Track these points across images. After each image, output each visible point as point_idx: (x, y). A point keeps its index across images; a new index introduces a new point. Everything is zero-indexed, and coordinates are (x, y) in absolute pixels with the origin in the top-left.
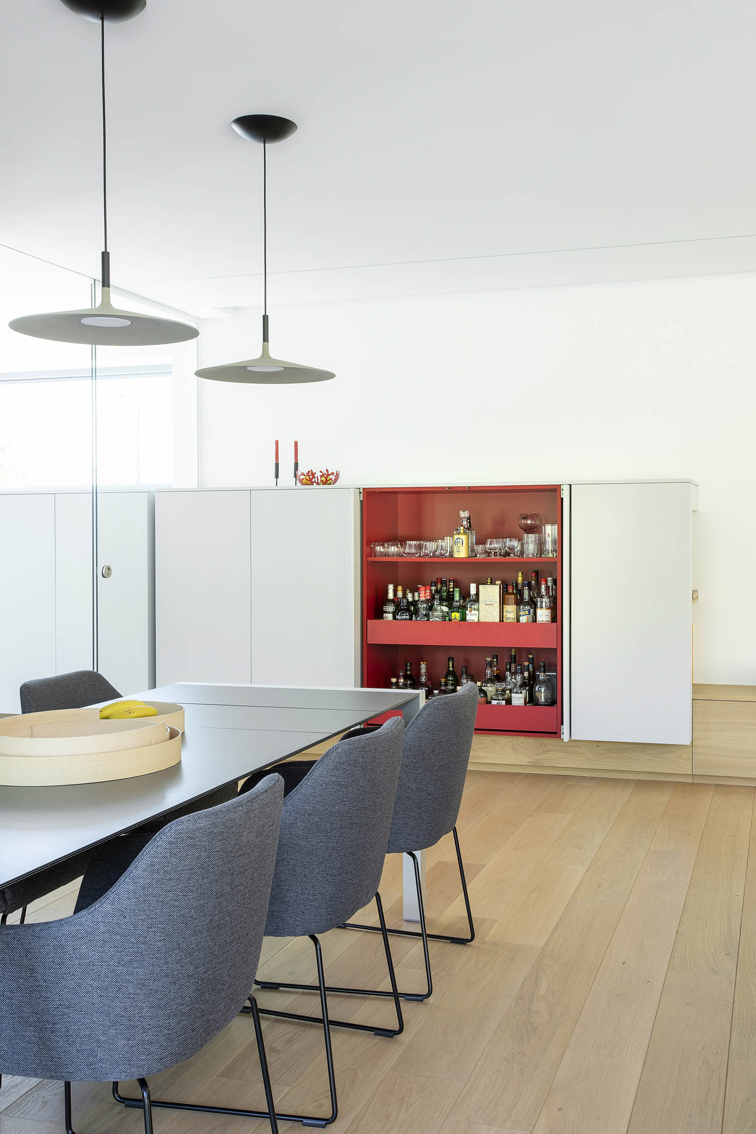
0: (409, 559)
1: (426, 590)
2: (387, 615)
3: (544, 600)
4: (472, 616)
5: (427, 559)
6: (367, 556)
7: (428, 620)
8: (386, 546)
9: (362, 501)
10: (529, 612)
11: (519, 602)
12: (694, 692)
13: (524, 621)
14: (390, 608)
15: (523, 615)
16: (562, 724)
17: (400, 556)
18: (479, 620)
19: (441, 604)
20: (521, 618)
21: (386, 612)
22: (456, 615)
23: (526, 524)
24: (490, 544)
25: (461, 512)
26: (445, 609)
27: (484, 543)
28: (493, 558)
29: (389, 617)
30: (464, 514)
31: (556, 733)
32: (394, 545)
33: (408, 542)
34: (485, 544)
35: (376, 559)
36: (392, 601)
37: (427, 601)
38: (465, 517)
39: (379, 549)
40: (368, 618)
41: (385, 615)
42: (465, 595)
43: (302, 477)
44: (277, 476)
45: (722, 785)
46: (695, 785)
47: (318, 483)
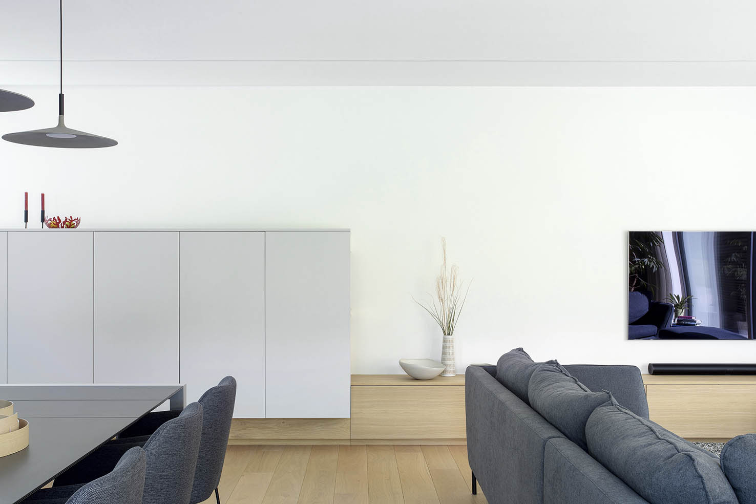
12: (352, 380)
43: (50, 222)
44: (26, 221)
45: (371, 445)
46: (352, 446)
47: (62, 227)
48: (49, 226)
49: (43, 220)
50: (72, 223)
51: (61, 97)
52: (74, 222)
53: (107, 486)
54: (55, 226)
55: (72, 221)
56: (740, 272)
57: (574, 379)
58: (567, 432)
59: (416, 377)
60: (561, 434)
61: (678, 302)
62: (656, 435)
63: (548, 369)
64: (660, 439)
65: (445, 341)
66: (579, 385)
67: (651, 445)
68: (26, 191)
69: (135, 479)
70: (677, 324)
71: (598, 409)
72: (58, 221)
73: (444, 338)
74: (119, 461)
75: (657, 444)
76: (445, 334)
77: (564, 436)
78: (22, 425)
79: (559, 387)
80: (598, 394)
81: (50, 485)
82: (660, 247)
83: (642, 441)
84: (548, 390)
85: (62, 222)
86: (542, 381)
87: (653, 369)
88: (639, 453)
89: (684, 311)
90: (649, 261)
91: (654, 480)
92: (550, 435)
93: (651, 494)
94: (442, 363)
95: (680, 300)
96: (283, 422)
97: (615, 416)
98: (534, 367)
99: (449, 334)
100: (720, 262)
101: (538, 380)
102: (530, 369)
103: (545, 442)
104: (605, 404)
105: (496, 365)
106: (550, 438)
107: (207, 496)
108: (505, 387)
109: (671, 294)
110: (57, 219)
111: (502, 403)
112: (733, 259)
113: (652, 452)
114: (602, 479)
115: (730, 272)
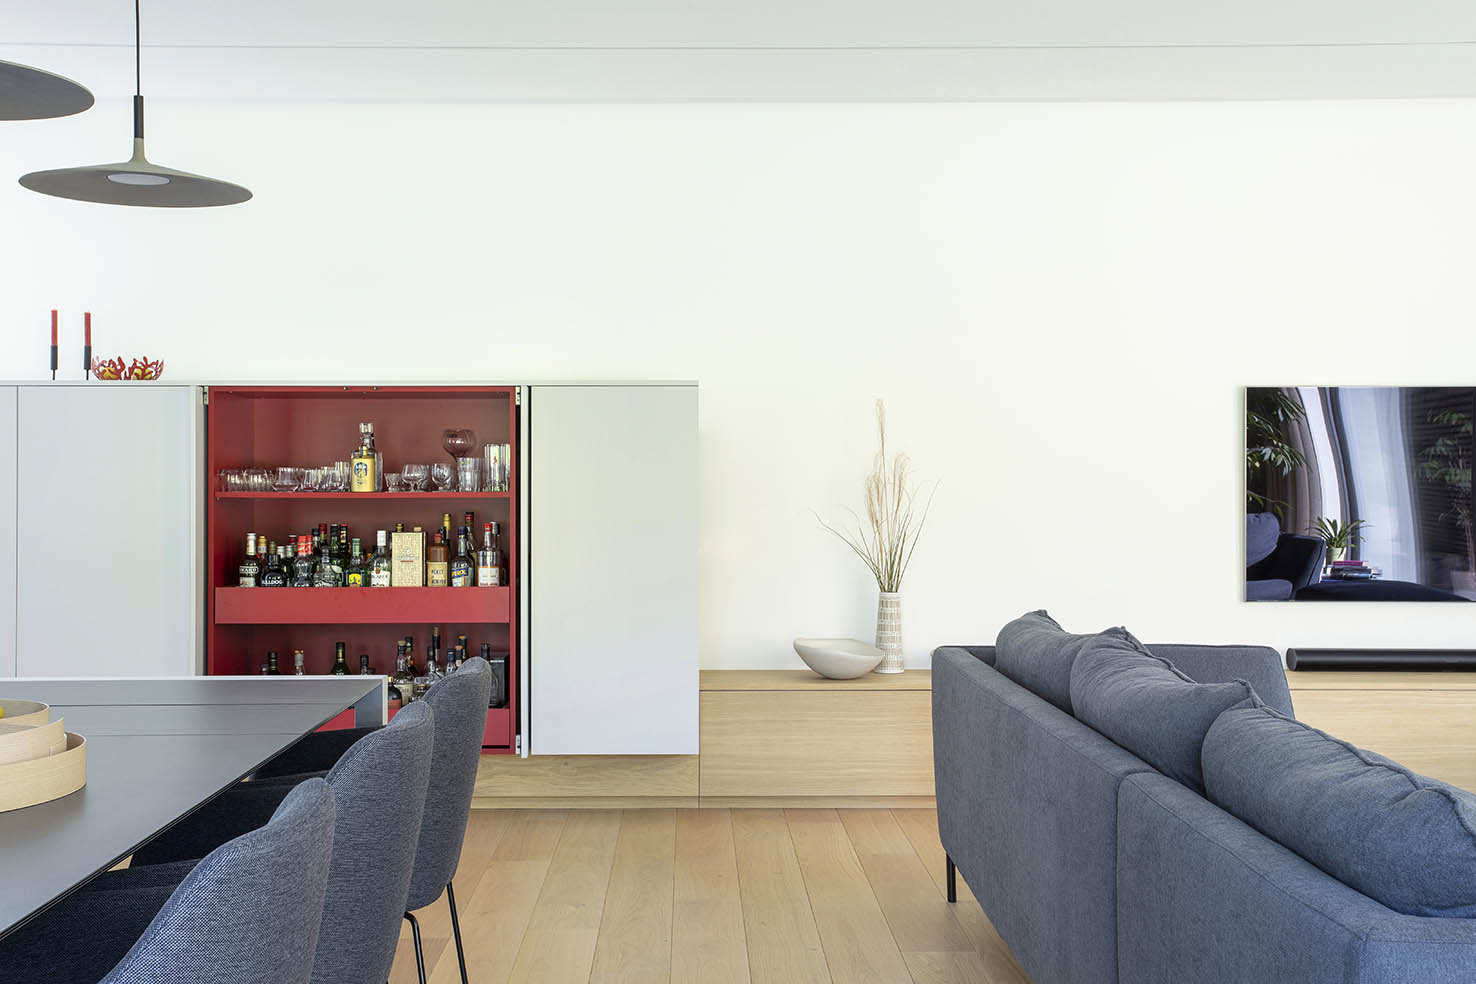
0: (281, 495)
1: (307, 541)
2: (246, 579)
3: (489, 553)
4: (380, 579)
5: (310, 494)
6: (216, 490)
7: (312, 585)
8: (245, 474)
9: (207, 407)
10: (467, 572)
11: (452, 557)
12: (701, 681)
13: (460, 585)
14: (251, 569)
15: (458, 576)
16: (518, 732)
17: (266, 490)
18: (391, 585)
19: (331, 563)
20: (454, 581)
21: (244, 576)
22: (355, 578)
23: (454, 445)
24: (409, 472)
25: (362, 426)
26: (337, 569)
27: (398, 470)
28: (412, 493)
29: (250, 582)
30: (366, 428)
31: (508, 747)
32: (257, 474)
33: (281, 469)
34: (400, 473)
35: (228, 495)
36: (255, 558)
37: (307, 559)
38: (368, 433)
39: (234, 479)
40: (217, 584)
41: (242, 580)
42: (369, 548)
43: (102, 368)
44: (54, 366)
45: (742, 810)
46: (701, 812)
47: (129, 378)
48: (101, 376)
49: (88, 366)
50: (147, 371)
51: (138, 101)
52: (150, 369)
53: (265, 848)
54: (112, 376)
55: (147, 366)
56: (1456, 475)
57: (1164, 661)
58: (1159, 763)
59: (829, 676)
60: (1147, 767)
61: (1333, 534)
62: (1361, 759)
63: (1110, 644)
64: (1371, 765)
65: (882, 603)
66: (1177, 674)
67: (1353, 775)
68: (53, 308)
69: (317, 838)
70: (1331, 578)
71: (1227, 713)
72: (119, 367)
73: (881, 598)
74: (280, 807)
75: (1368, 774)
76: (883, 589)
77: (1154, 770)
78: (72, 743)
79: (1137, 676)
80: (1225, 686)
81: (125, 864)
82: (1299, 423)
83: (1336, 769)
84: (1113, 683)
85: (127, 369)
86: (1101, 665)
87: (1298, 659)
88: (1331, 792)
89: (1345, 552)
90: (1273, 451)
91: (1368, 844)
92: (1127, 767)
93: (1363, 873)
94: (877, 646)
95: (1339, 530)
96: (566, 764)
97: (1266, 726)
98: (1078, 643)
99: (890, 591)
100: (1416, 456)
101: (1092, 664)
102: (1070, 647)
103: (1119, 781)
104: (1236, 706)
105: (994, 644)
106: (1129, 773)
107: (432, 898)
108: (1019, 684)
109: (1319, 519)
110: (117, 363)
111: (1017, 713)
112: (1441, 451)
113: (1360, 789)
114: (1252, 848)
115: (1436, 475)
